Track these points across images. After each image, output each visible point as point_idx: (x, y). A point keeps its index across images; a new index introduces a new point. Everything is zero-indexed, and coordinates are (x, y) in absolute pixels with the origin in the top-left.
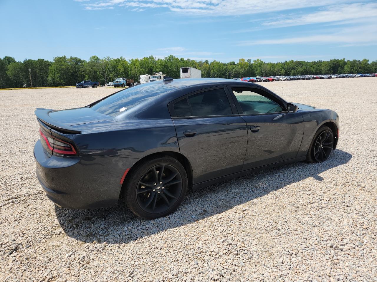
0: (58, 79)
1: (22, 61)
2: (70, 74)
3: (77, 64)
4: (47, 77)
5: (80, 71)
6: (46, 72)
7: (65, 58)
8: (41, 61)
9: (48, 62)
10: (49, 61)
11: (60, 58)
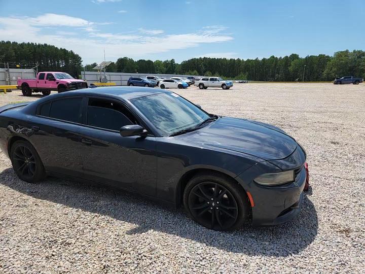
0: (333, 74)
1: (304, 57)
2: (348, 68)
3: (359, 57)
4: (323, 72)
5: (360, 65)
6: (324, 67)
7: (347, 51)
8: (321, 57)
9: (328, 57)
10: (330, 56)
11: (342, 52)
